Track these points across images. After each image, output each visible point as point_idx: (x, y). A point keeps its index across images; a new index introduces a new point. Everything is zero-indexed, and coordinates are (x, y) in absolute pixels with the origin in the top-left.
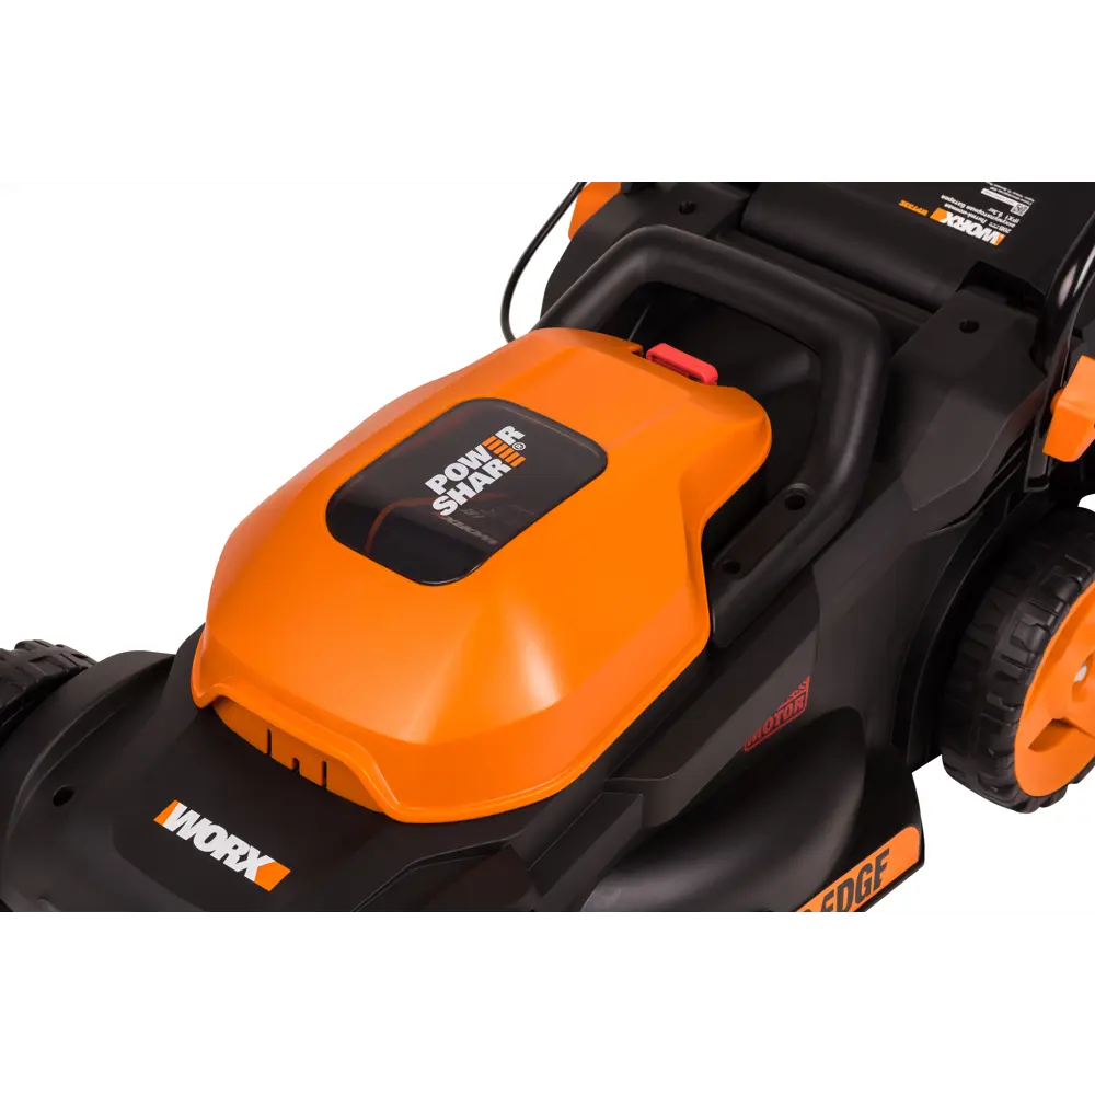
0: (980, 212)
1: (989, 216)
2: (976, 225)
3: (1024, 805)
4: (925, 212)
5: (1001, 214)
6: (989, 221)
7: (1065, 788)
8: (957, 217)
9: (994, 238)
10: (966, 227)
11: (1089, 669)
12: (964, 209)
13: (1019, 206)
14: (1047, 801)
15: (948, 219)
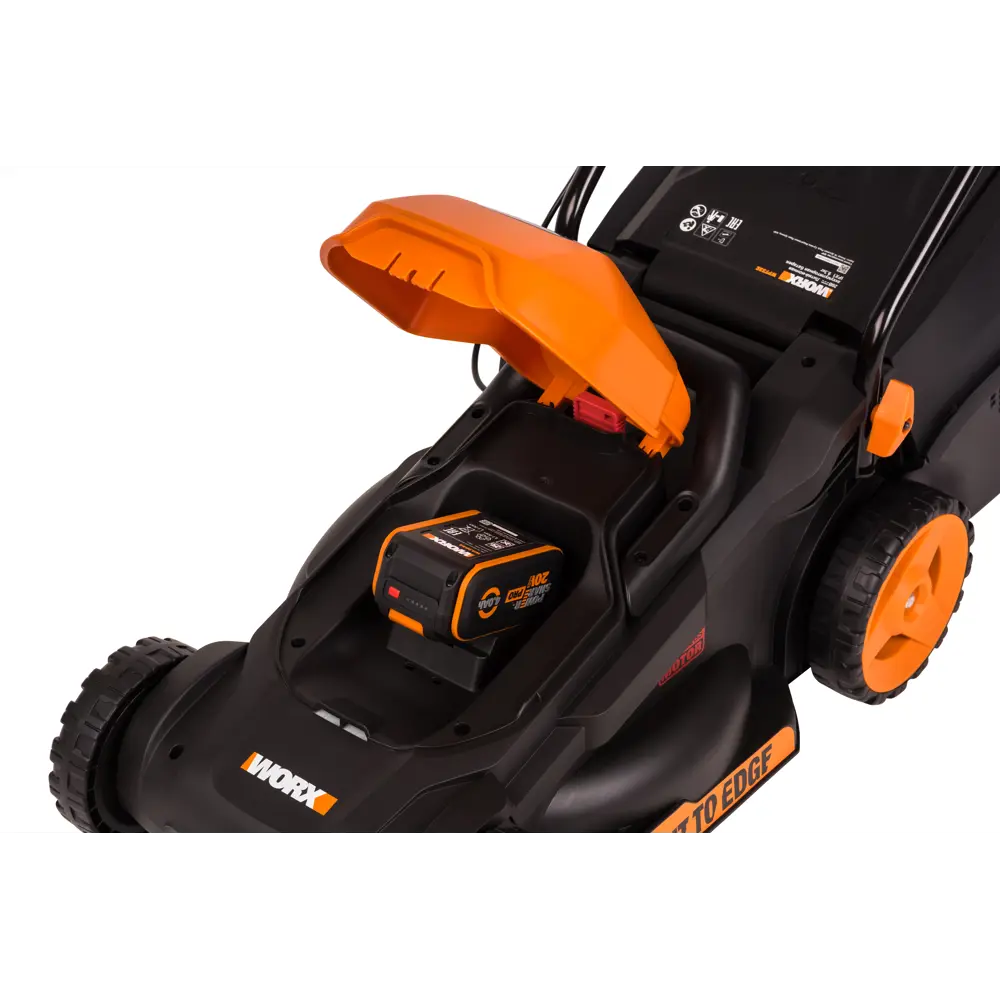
0: (815, 272)
1: (821, 275)
2: (812, 283)
3: (874, 699)
4: (774, 275)
5: (830, 273)
6: (822, 278)
7: (905, 684)
8: (798, 277)
9: (825, 292)
10: (804, 284)
11: (916, 599)
12: (803, 271)
13: (843, 266)
14: (893, 694)
15: (792, 279)
